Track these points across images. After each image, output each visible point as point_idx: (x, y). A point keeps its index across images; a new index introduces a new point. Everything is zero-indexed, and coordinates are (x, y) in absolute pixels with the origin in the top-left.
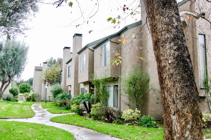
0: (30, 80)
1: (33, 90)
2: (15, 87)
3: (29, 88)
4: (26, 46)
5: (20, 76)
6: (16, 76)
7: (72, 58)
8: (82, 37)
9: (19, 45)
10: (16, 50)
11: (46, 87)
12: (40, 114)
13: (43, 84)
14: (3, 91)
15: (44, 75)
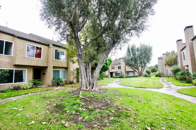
0: (156, 65)
1: (159, 70)
2: (148, 70)
3: (156, 70)
4: (151, 46)
5: (150, 63)
6: (148, 63)
7: (186, 46)
8: (193, 27)
9: (147, 46)
10: (146, 49)
11: (167, 68)
12: (167, 86)
13: (164, 67)
14: (143, 72)
15: (165, 61)
